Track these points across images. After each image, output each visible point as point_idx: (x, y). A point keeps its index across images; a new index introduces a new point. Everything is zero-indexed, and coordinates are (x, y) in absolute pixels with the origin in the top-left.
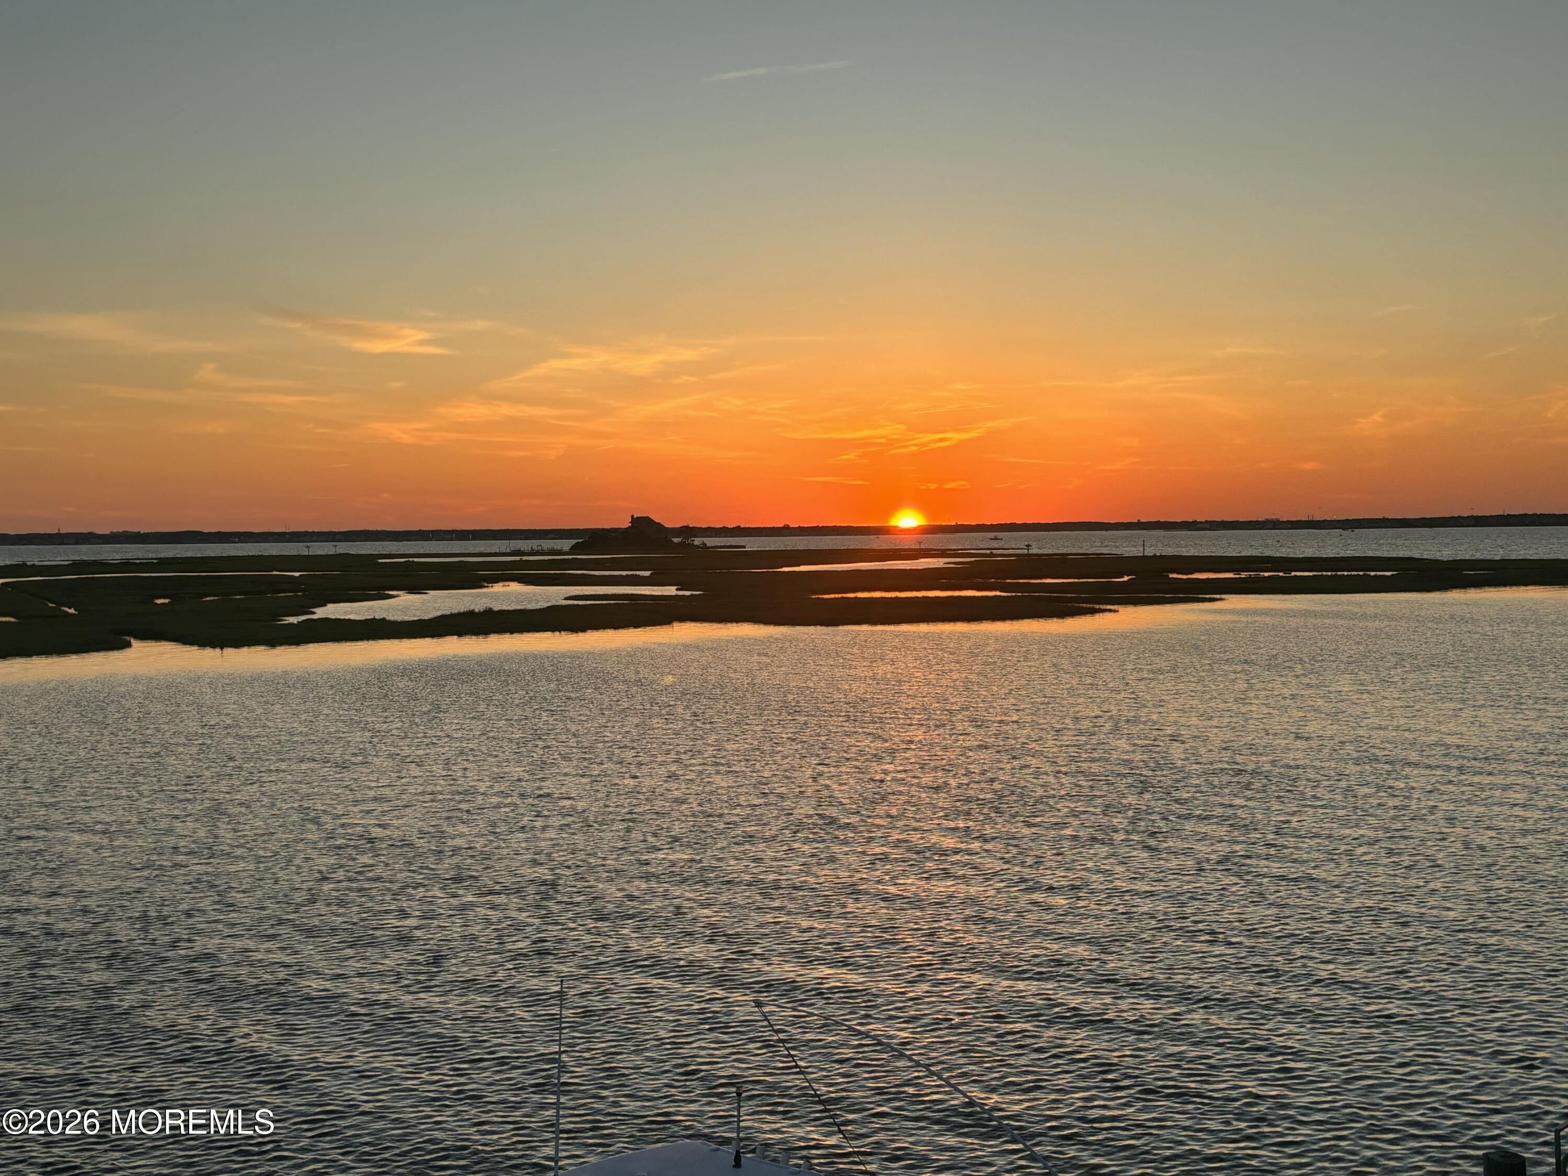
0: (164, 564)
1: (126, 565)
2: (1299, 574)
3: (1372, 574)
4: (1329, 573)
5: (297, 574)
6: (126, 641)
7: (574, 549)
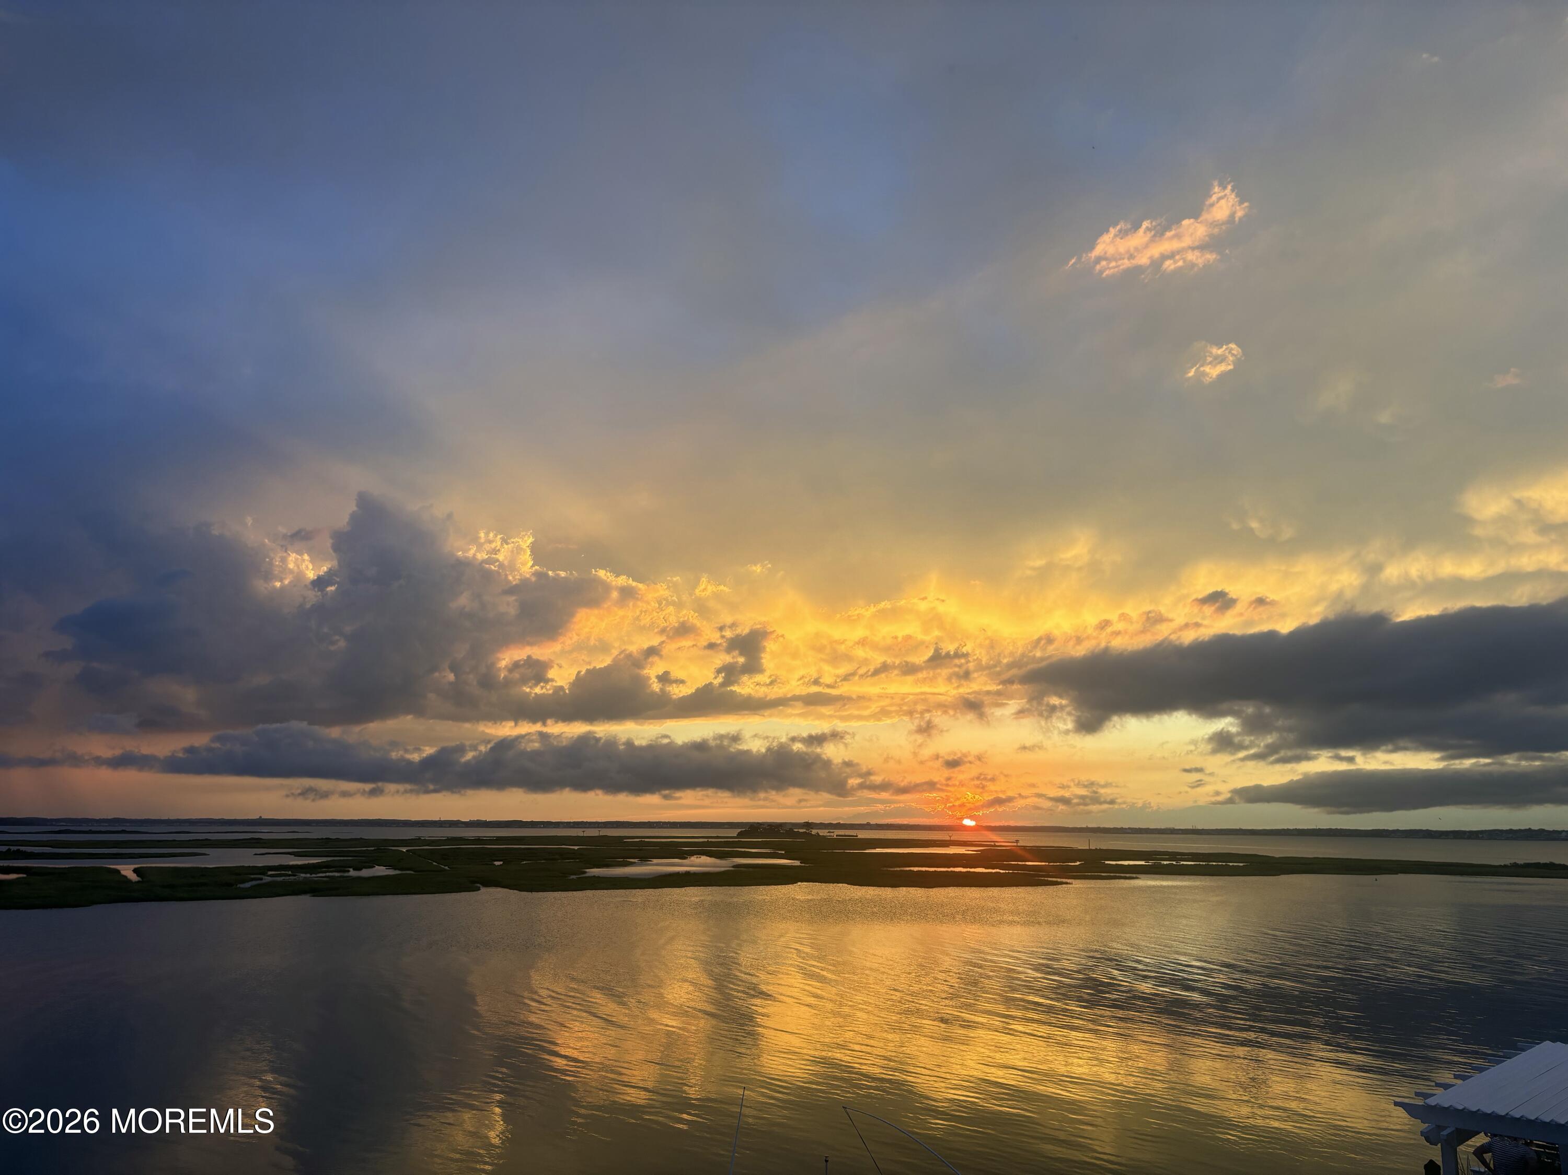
0: (499, 840)
1: (478, 840)
2: (1185, 863)
3: (1231, 864)
4: (1204, 863)
5: (576, 848)
6: (477, 887)
7: (740, 835)
